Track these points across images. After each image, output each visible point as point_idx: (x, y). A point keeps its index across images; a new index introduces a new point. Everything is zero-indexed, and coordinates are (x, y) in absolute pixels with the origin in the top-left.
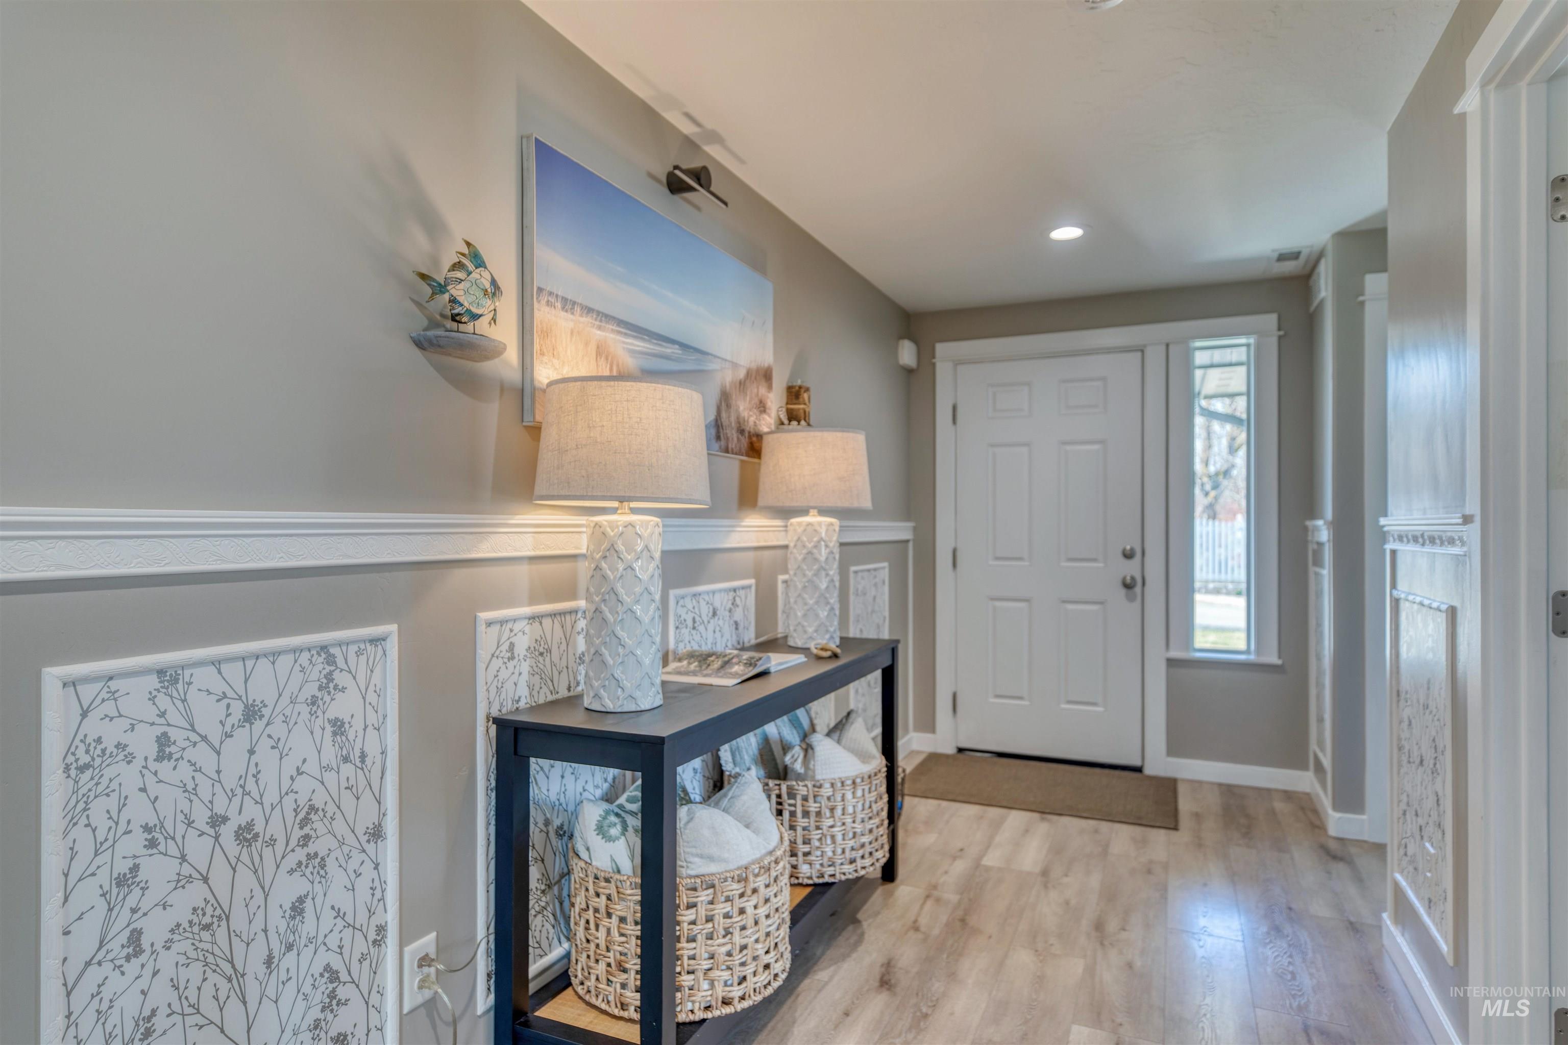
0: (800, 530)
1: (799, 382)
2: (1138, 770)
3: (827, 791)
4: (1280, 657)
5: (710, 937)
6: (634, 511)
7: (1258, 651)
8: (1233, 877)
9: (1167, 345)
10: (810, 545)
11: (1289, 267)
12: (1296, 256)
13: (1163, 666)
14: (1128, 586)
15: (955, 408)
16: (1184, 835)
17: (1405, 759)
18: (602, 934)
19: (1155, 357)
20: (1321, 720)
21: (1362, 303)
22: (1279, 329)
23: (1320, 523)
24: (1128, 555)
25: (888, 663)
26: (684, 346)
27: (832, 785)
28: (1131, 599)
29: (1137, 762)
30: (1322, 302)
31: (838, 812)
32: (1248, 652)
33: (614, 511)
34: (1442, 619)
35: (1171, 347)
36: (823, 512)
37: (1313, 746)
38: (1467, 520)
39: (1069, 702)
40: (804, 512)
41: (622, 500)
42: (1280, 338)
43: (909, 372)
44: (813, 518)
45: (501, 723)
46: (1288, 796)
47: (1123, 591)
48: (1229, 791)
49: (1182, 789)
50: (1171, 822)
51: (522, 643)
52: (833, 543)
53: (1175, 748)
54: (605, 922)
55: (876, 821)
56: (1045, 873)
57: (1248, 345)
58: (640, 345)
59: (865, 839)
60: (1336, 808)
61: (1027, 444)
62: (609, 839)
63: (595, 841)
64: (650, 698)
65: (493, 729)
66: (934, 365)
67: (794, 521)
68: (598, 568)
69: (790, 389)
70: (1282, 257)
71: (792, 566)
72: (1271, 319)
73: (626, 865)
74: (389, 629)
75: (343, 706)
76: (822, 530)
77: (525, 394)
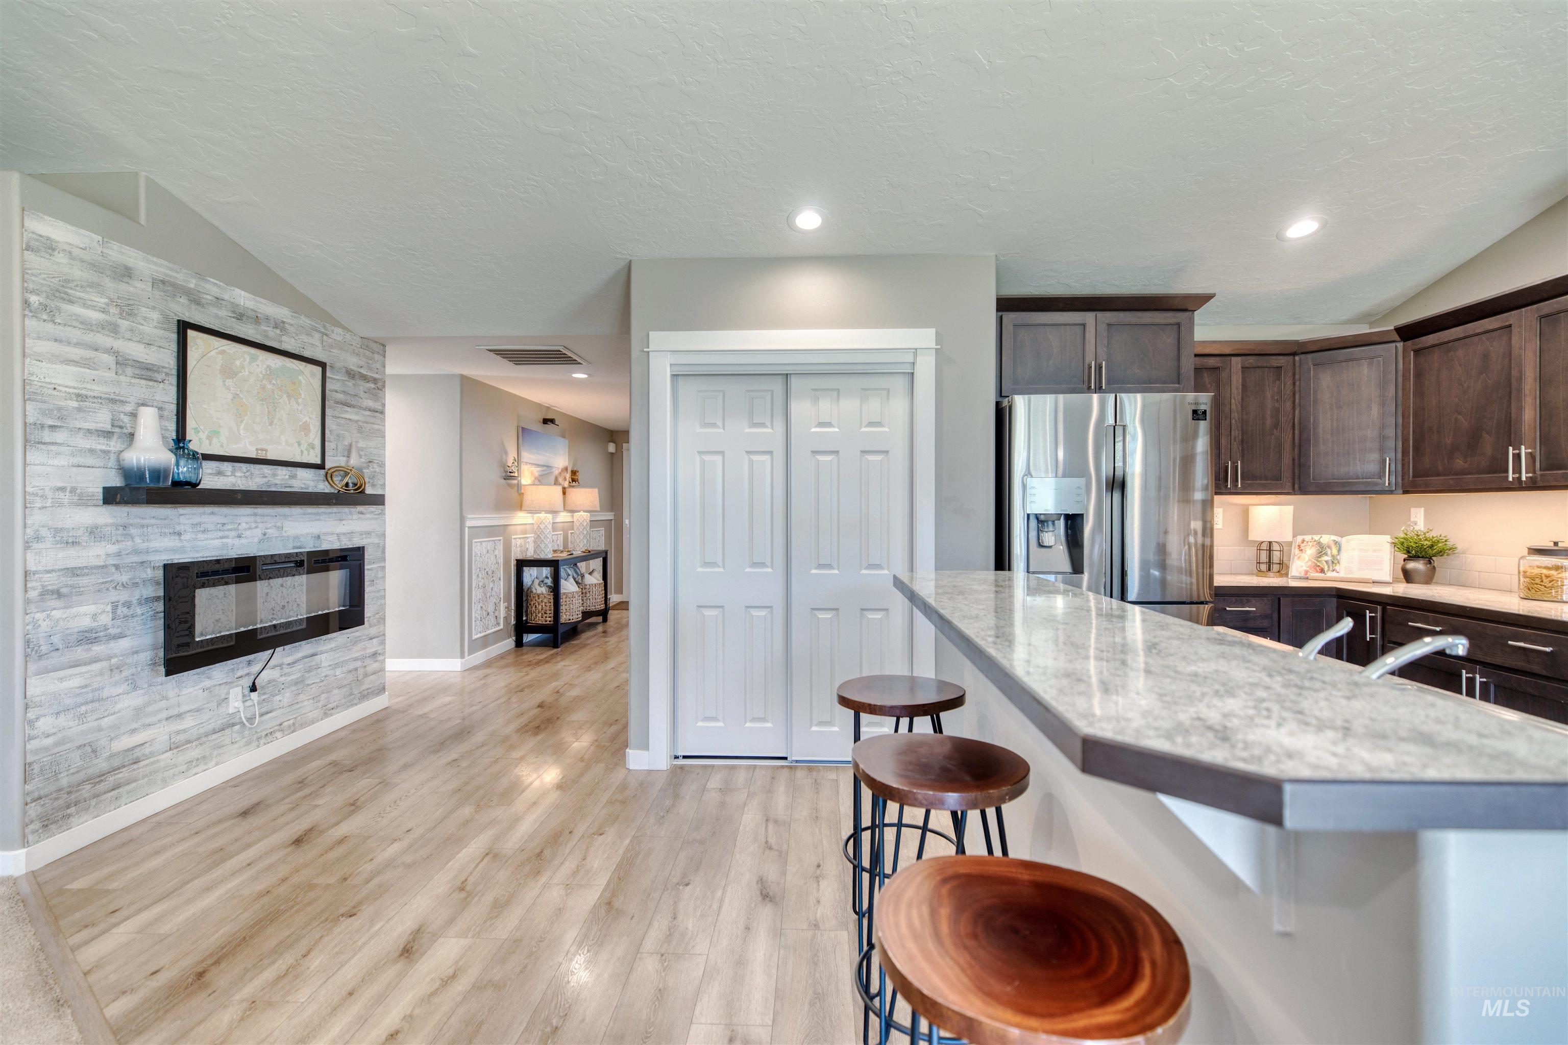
0: (578, 517)
1: (575, 469)
3: (588, 587)
5: (565, 606)
6: (545, 513)
10: (581, 521)
18: (540, 607)
25: (604, 556)
26: (548, 466)
33: (540, 514)
36: (584, 511)
40: (579, 511)
41: (541, 511)
43: (613, 454)
44: (582, 513)
45: (517, 560)
51: (519, 543)
52: (588, 521)
54: (541, 605)
55: (601, 596)
58: (539, 469)
59: (598, 600)
63: (537, 588)
64: (550, 556)
66: (622, 453)
67: (576, 514)
68: (539, 527)
69: (572, 471)
71: (575, 528)
73: (544, 592)
74: (501, 538)
75: (496, 552)
76: (585, 517)
77: (519, 486)
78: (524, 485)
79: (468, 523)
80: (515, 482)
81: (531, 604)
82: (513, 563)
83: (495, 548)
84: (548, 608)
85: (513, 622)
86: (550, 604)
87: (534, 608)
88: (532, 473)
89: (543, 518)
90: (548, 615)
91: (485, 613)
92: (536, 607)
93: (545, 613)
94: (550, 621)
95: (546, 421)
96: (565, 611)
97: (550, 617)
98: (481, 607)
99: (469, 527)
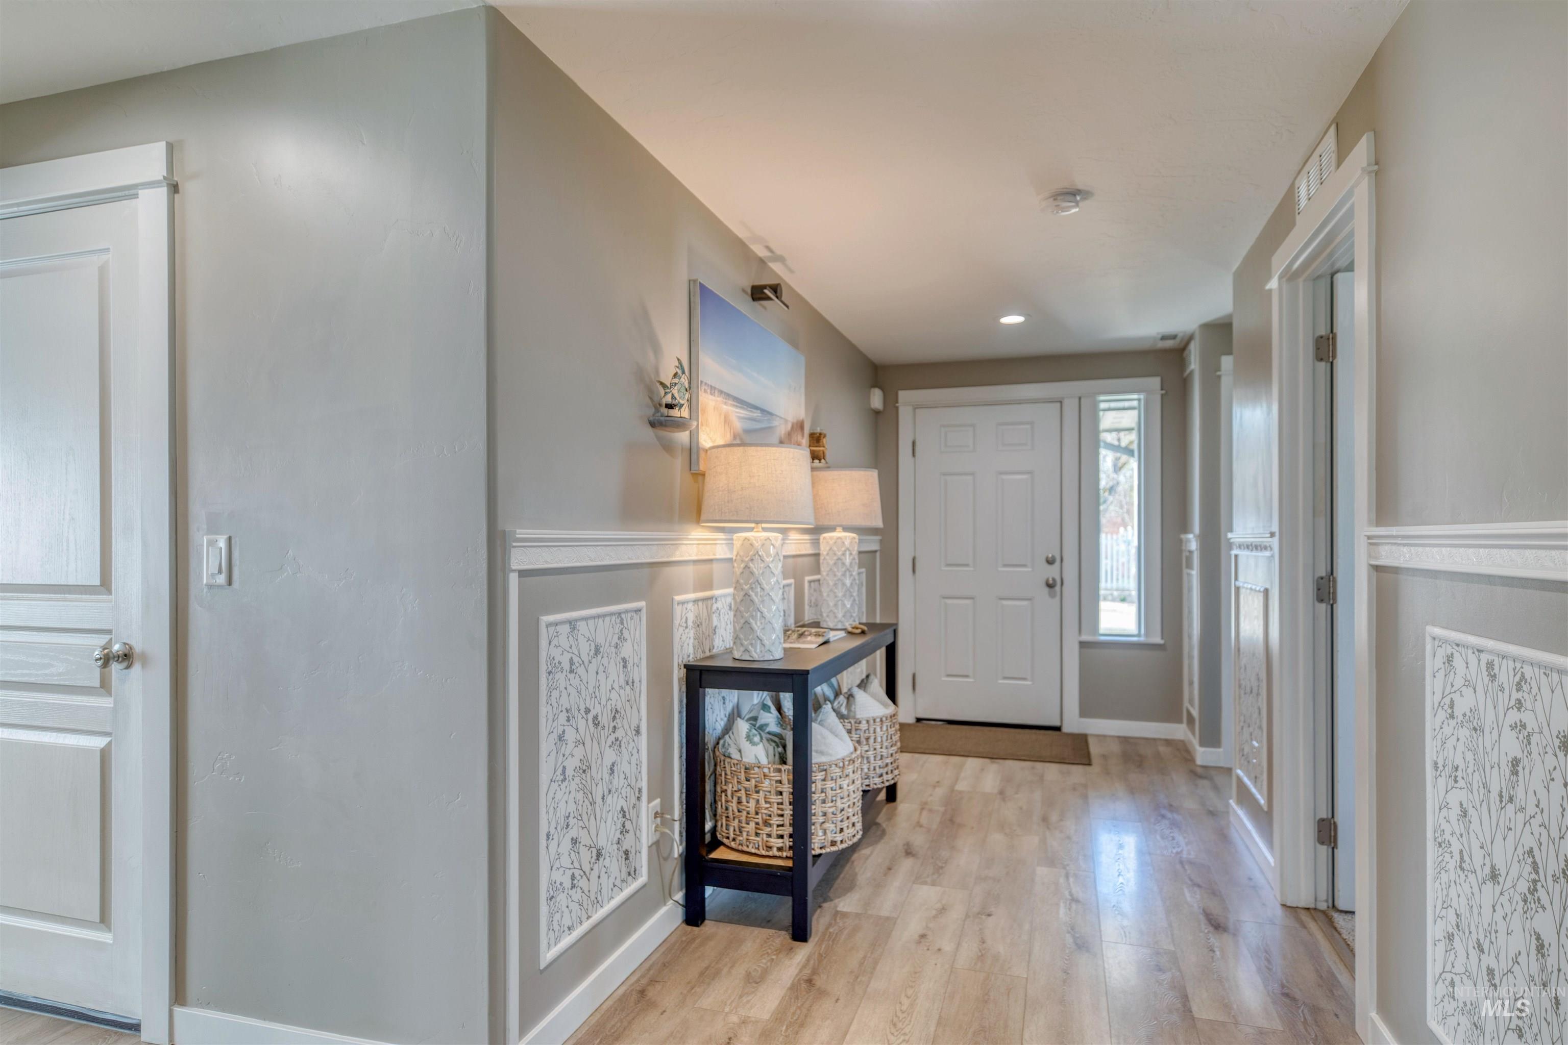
0: (831, 542)
1: (818, 430)
2: (1058, 729)
3: (864, 726)
4: (1162, 638)
5: (824, 802)
6: (764, 529)
7: (1147, 634)
8: (1132, 791)
9: (1080, 398)
10: (840, 553)
11: (1169, 344)
12: (1174, 337)
13: (1076, 647)
14: (1050, 586)
15: (914, 443)
16: (1095, 768)
17: (1242, 692)
18: (752, 804)
19: (1070, 406)
20: (1191, 683)
21: (1219, 377)
22: (1162, 389)
23: (1191, 536)
24: (1050, 562)
25: (890, 641)
26: (763, 411)
27: (868, 722)
28: (1052, 596)
29: (1056, 723)
30: (1192, 372)
31: (871, 740)
32: (1139, 635)
33: (752, 529)
34: (1261, 597)
35: (1082, 400)
36: (846, 529)
37: (1186, 704)
38: (1272, 535)
39: (1005, 678)
40: (832, 529)
41: (757, 523)
42: (1162, 395)
43: (877, 413)
44: (839, 534)
45: (689, 668)
46: (1168, 742)
47: (1047, 590)
48: (1125, 740)
49: (1091, 741)
50: (1086, 760)
51: (691, 617)
52: (855, 552)
53: (1085, 712)
54: (755, 796)
55: (895, 748)
56: (1001, 793)
57: (1139, 400)
58: (743, 413)
60: (1202, 744)
61: (972, 474)
62: (754, 744)
63: (745, 745)
64: (778, 654)
65: (684, 671)
66: (897, 408)
67: (824, 536)
68: (747, 567)
69: (812, 435)
70: (1164, 338)
71: (824, 569)
72: (1155, 382)
73: (764, 761)
74: (642, 604)
75: (626, 650)
76: (847, 543)
77: (692, 452)
78: (706, 451)
79: (520, 559)
80: (683, 437)
81: (725, 791)
82: (678, 675)
83: (621, 638)
84: (775, 809)
85: (678, 848)
86: (778, 799)
87: (733, 805)
88: (727, 421)
89: (757, 545)
90: (775, 831)
91: (586, 856)
92: (739, 802)
93: (767, 823)
94: (780, 849)
95: (758, 294)
96: (821, 819)
97: (782, 837)
98: (574, 841)
99: (523, 574)
